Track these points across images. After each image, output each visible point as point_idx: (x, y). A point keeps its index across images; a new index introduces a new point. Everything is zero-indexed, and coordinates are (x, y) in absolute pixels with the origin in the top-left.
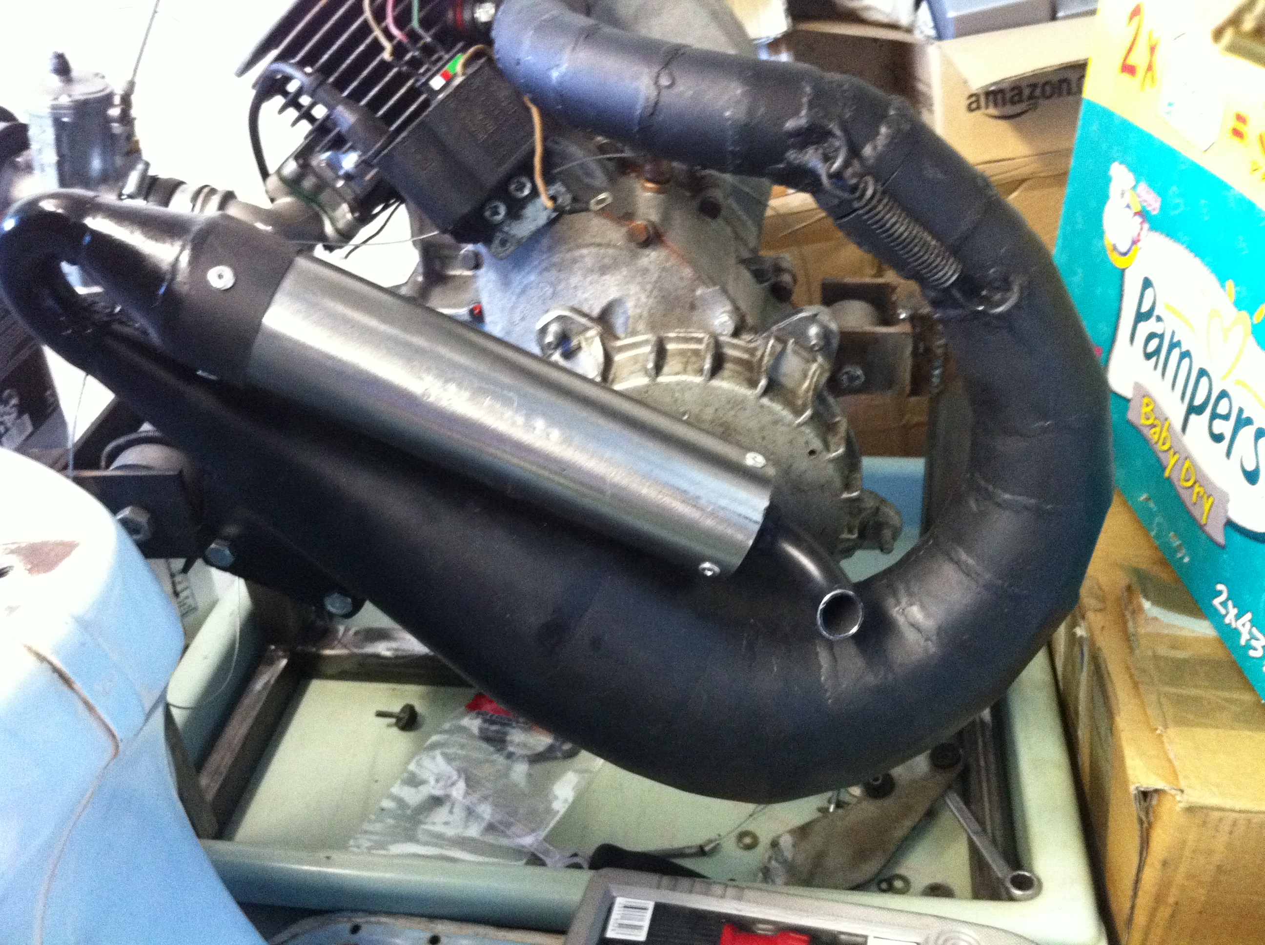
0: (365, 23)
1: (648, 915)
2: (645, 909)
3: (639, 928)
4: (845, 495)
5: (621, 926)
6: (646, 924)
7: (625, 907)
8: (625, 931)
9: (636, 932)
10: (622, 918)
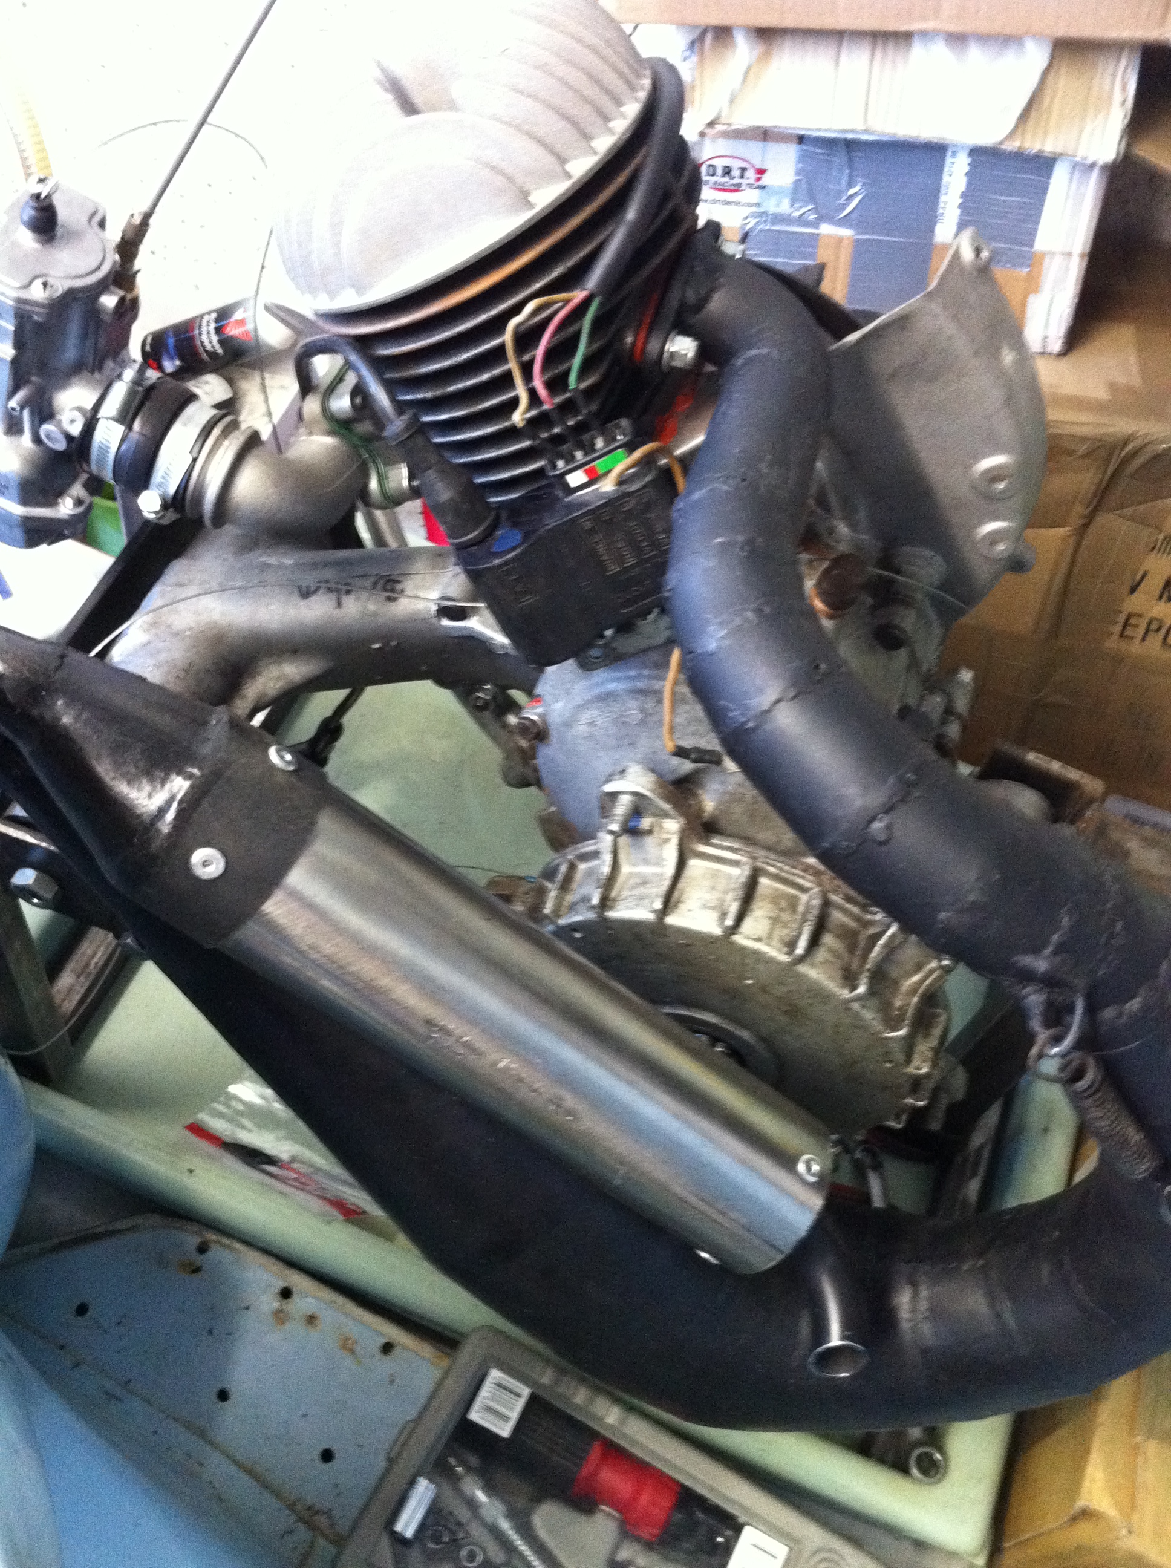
0: (502, 348)
1: (520, 1404)
2: (519, 1395)
3: (505, 1418)
4: (909, 1101)
5: (489, 1409)
6: (514, 1415)
7: (499, 1385)
8: (492, 1418)
9: (501, 1423)
10: (492, 1399)
